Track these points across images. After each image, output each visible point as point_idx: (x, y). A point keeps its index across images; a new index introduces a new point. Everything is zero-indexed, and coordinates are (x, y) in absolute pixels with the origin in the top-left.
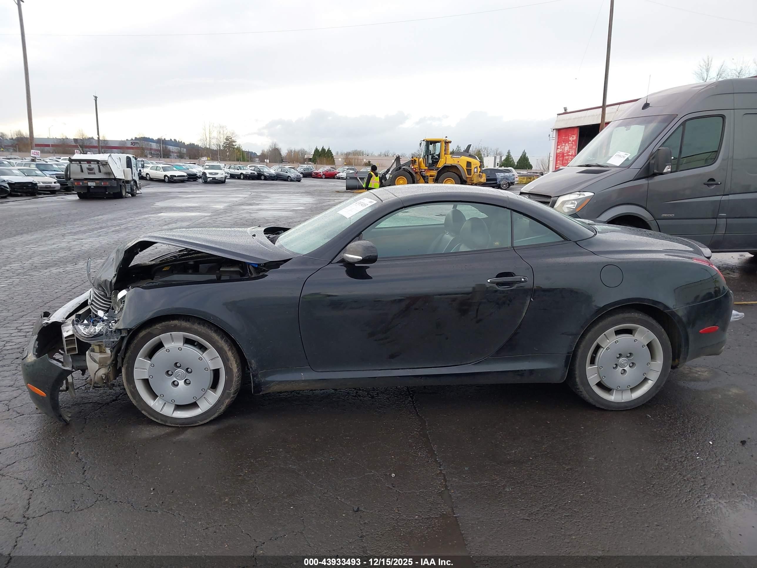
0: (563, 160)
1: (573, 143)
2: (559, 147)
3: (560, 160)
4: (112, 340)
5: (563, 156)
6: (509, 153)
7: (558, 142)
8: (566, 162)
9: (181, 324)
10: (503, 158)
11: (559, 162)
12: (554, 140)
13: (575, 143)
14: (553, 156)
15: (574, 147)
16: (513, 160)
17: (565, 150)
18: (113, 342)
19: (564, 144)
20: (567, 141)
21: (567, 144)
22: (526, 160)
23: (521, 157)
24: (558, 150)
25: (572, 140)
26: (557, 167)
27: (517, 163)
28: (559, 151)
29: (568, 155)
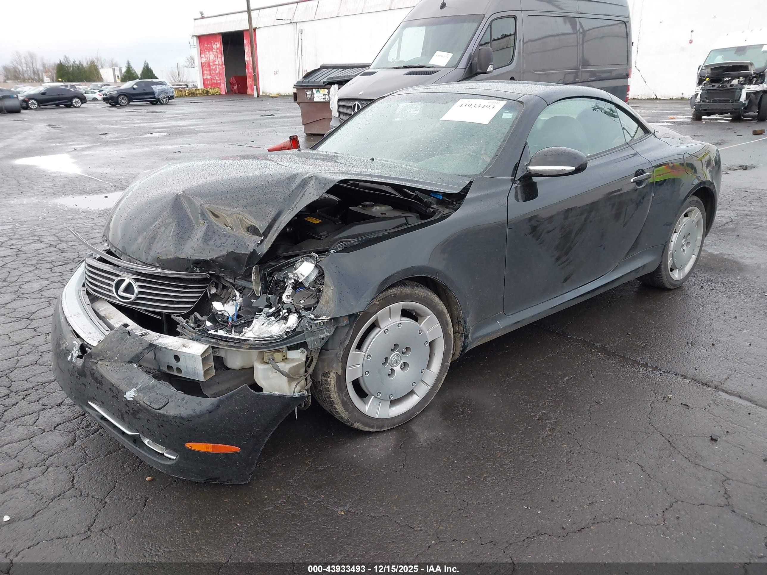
0: (210, 70)
1: (218, 51)
2: (203, 56)
3: (206, 70)
4: (321, 336)
5: (209, 66)
6: (128, 63)
7: (200, 51)
8: (214, 72)
9: (401, 291)
10: (124, 70)
11: (205, 72)
12: (196, 49)
13: (220, 51)
14: (198, 66)
15: (220, 56)
16: (135, 72)
17: (211, 59)
18: (323, 339)
19: (208, 53)
20: (211, 49)
21: (211, 53)
22: (150, 72)
23: (144, 68)
24: (202, 59)
25: (216, 48)
26: (205, 77)
27: (141, 75)
28: (204, 60)
29: (215, 65)
